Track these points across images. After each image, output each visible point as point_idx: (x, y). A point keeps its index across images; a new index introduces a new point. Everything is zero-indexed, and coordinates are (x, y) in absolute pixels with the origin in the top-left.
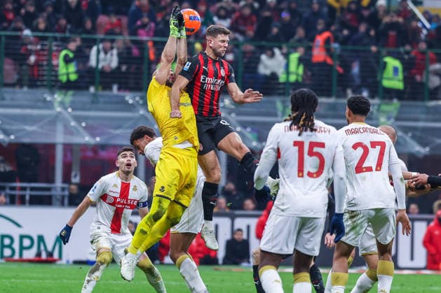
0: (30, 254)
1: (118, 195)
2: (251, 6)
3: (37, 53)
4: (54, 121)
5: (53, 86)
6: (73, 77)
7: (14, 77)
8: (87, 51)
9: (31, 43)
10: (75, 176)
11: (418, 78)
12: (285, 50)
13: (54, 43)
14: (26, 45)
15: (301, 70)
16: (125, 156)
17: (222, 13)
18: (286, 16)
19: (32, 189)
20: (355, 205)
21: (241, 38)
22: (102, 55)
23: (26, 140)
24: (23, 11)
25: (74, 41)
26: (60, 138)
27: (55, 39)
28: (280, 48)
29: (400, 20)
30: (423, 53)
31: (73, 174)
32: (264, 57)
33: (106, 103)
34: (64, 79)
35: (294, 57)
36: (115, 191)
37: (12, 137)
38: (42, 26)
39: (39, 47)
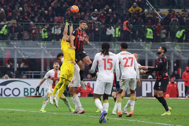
0: (33, 94)
1: (54, 77)
2: (104, 13)
3: (35, 29)
4: (40, 51)
5: (40, 40)
6: (47, 37)
7: (28, 37)
8: (51, 28)
9: (33, 26)
10: (48, 69)
11: (158, 35)
12: (114, 27)
13: (40, 26)
14: (32, 27)
15: (120, 33)
16: (56, 64)
17: (94, 15)
18: (115, 16)
19: (34, 73)
20: (124, 77)
21: (100, 23)
22: (56, 29)
23: (32, 57)
24: (30, 16)
25: (47, 25)
26: (43, 57)
27: (41, 25)
28: (113, 26)
29: (152, 16)
30: (159, 27)
31: (47, 68)
32: (108, 29)
33: (57, 45)
34: (44, 37)
35: (117, 29)
36: (53, 75)
37: (27, 57)
38: (36, 21)
39: (36, 27)
